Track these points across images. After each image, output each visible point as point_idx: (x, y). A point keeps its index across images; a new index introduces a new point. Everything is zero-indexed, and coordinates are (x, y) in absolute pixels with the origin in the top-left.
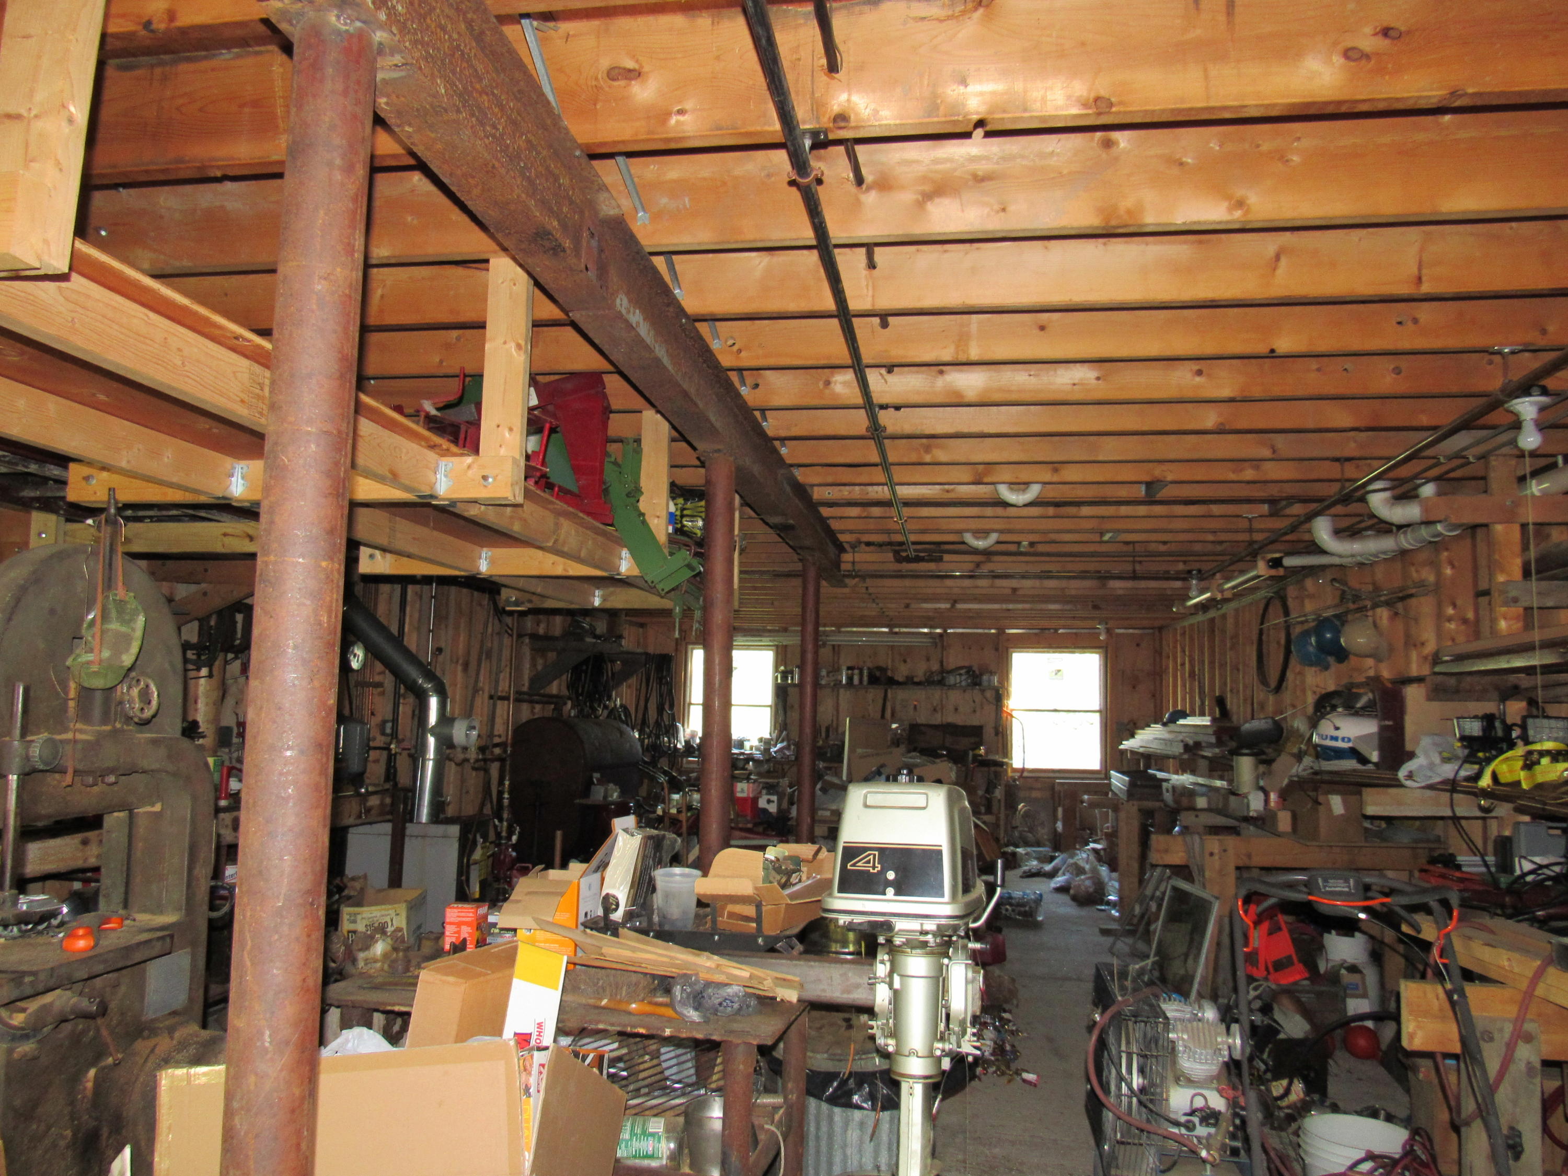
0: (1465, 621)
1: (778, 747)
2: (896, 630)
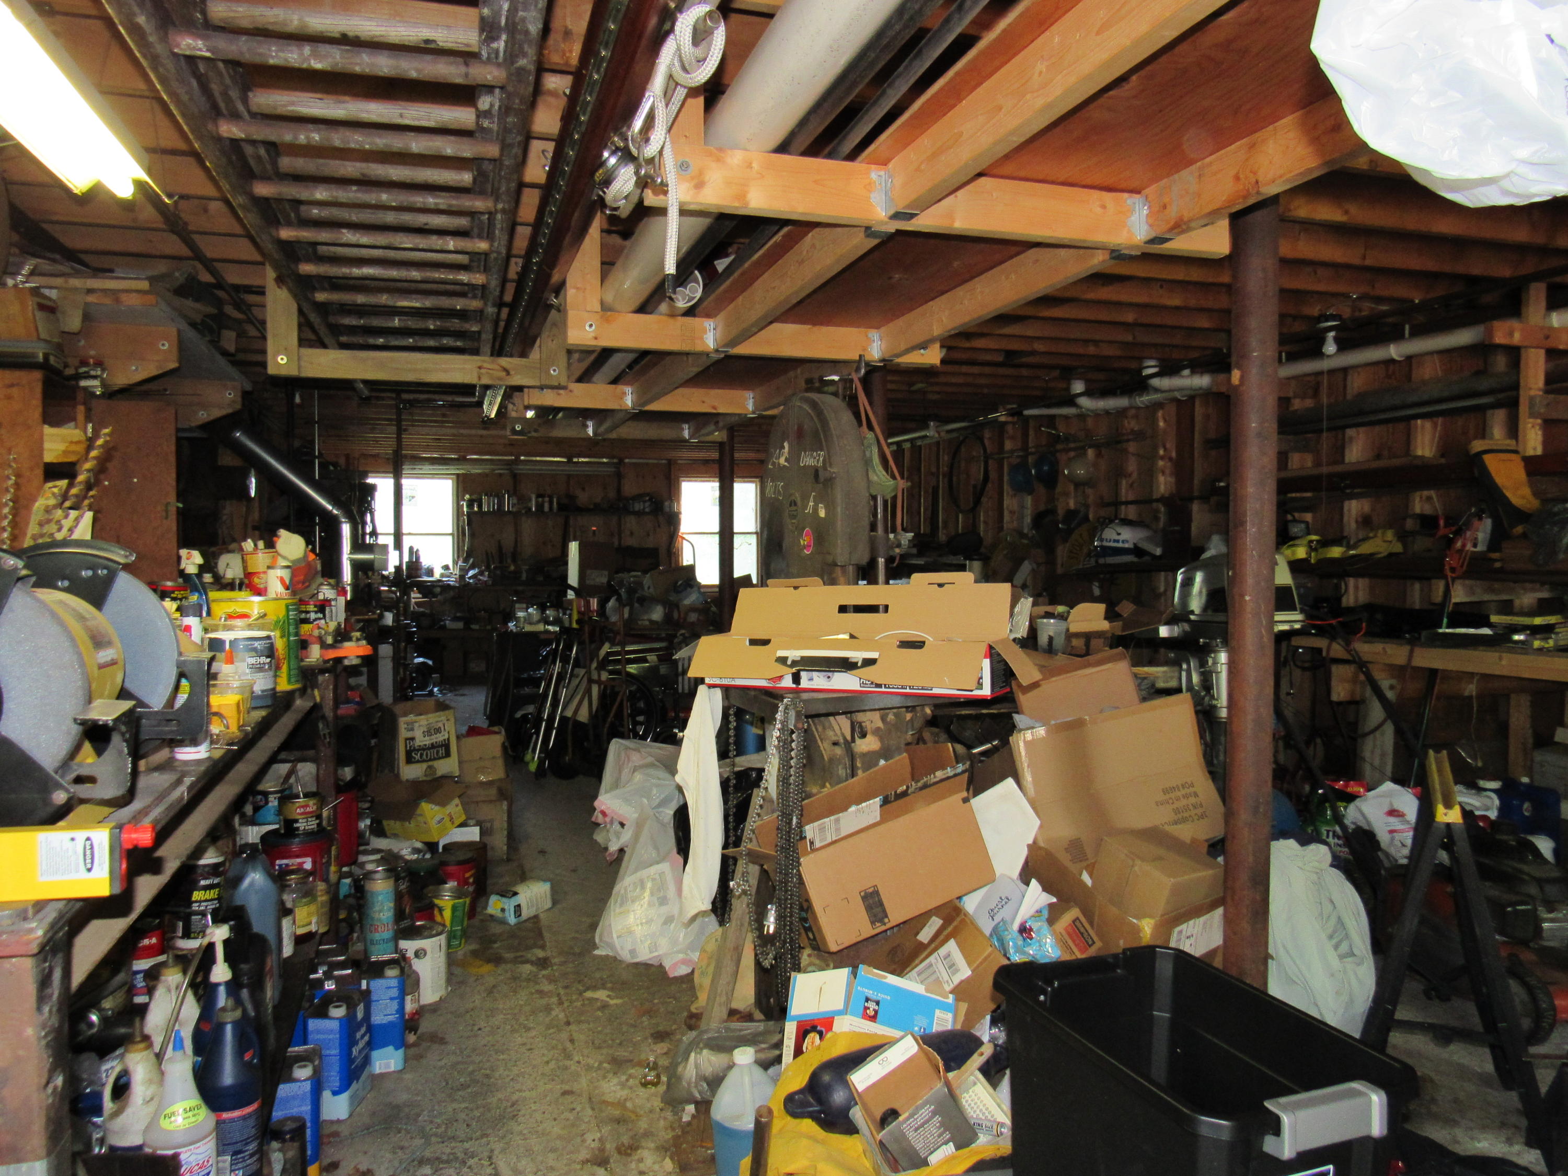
0: (1170, 459)
1: (471, 573)
2: (575, 460)
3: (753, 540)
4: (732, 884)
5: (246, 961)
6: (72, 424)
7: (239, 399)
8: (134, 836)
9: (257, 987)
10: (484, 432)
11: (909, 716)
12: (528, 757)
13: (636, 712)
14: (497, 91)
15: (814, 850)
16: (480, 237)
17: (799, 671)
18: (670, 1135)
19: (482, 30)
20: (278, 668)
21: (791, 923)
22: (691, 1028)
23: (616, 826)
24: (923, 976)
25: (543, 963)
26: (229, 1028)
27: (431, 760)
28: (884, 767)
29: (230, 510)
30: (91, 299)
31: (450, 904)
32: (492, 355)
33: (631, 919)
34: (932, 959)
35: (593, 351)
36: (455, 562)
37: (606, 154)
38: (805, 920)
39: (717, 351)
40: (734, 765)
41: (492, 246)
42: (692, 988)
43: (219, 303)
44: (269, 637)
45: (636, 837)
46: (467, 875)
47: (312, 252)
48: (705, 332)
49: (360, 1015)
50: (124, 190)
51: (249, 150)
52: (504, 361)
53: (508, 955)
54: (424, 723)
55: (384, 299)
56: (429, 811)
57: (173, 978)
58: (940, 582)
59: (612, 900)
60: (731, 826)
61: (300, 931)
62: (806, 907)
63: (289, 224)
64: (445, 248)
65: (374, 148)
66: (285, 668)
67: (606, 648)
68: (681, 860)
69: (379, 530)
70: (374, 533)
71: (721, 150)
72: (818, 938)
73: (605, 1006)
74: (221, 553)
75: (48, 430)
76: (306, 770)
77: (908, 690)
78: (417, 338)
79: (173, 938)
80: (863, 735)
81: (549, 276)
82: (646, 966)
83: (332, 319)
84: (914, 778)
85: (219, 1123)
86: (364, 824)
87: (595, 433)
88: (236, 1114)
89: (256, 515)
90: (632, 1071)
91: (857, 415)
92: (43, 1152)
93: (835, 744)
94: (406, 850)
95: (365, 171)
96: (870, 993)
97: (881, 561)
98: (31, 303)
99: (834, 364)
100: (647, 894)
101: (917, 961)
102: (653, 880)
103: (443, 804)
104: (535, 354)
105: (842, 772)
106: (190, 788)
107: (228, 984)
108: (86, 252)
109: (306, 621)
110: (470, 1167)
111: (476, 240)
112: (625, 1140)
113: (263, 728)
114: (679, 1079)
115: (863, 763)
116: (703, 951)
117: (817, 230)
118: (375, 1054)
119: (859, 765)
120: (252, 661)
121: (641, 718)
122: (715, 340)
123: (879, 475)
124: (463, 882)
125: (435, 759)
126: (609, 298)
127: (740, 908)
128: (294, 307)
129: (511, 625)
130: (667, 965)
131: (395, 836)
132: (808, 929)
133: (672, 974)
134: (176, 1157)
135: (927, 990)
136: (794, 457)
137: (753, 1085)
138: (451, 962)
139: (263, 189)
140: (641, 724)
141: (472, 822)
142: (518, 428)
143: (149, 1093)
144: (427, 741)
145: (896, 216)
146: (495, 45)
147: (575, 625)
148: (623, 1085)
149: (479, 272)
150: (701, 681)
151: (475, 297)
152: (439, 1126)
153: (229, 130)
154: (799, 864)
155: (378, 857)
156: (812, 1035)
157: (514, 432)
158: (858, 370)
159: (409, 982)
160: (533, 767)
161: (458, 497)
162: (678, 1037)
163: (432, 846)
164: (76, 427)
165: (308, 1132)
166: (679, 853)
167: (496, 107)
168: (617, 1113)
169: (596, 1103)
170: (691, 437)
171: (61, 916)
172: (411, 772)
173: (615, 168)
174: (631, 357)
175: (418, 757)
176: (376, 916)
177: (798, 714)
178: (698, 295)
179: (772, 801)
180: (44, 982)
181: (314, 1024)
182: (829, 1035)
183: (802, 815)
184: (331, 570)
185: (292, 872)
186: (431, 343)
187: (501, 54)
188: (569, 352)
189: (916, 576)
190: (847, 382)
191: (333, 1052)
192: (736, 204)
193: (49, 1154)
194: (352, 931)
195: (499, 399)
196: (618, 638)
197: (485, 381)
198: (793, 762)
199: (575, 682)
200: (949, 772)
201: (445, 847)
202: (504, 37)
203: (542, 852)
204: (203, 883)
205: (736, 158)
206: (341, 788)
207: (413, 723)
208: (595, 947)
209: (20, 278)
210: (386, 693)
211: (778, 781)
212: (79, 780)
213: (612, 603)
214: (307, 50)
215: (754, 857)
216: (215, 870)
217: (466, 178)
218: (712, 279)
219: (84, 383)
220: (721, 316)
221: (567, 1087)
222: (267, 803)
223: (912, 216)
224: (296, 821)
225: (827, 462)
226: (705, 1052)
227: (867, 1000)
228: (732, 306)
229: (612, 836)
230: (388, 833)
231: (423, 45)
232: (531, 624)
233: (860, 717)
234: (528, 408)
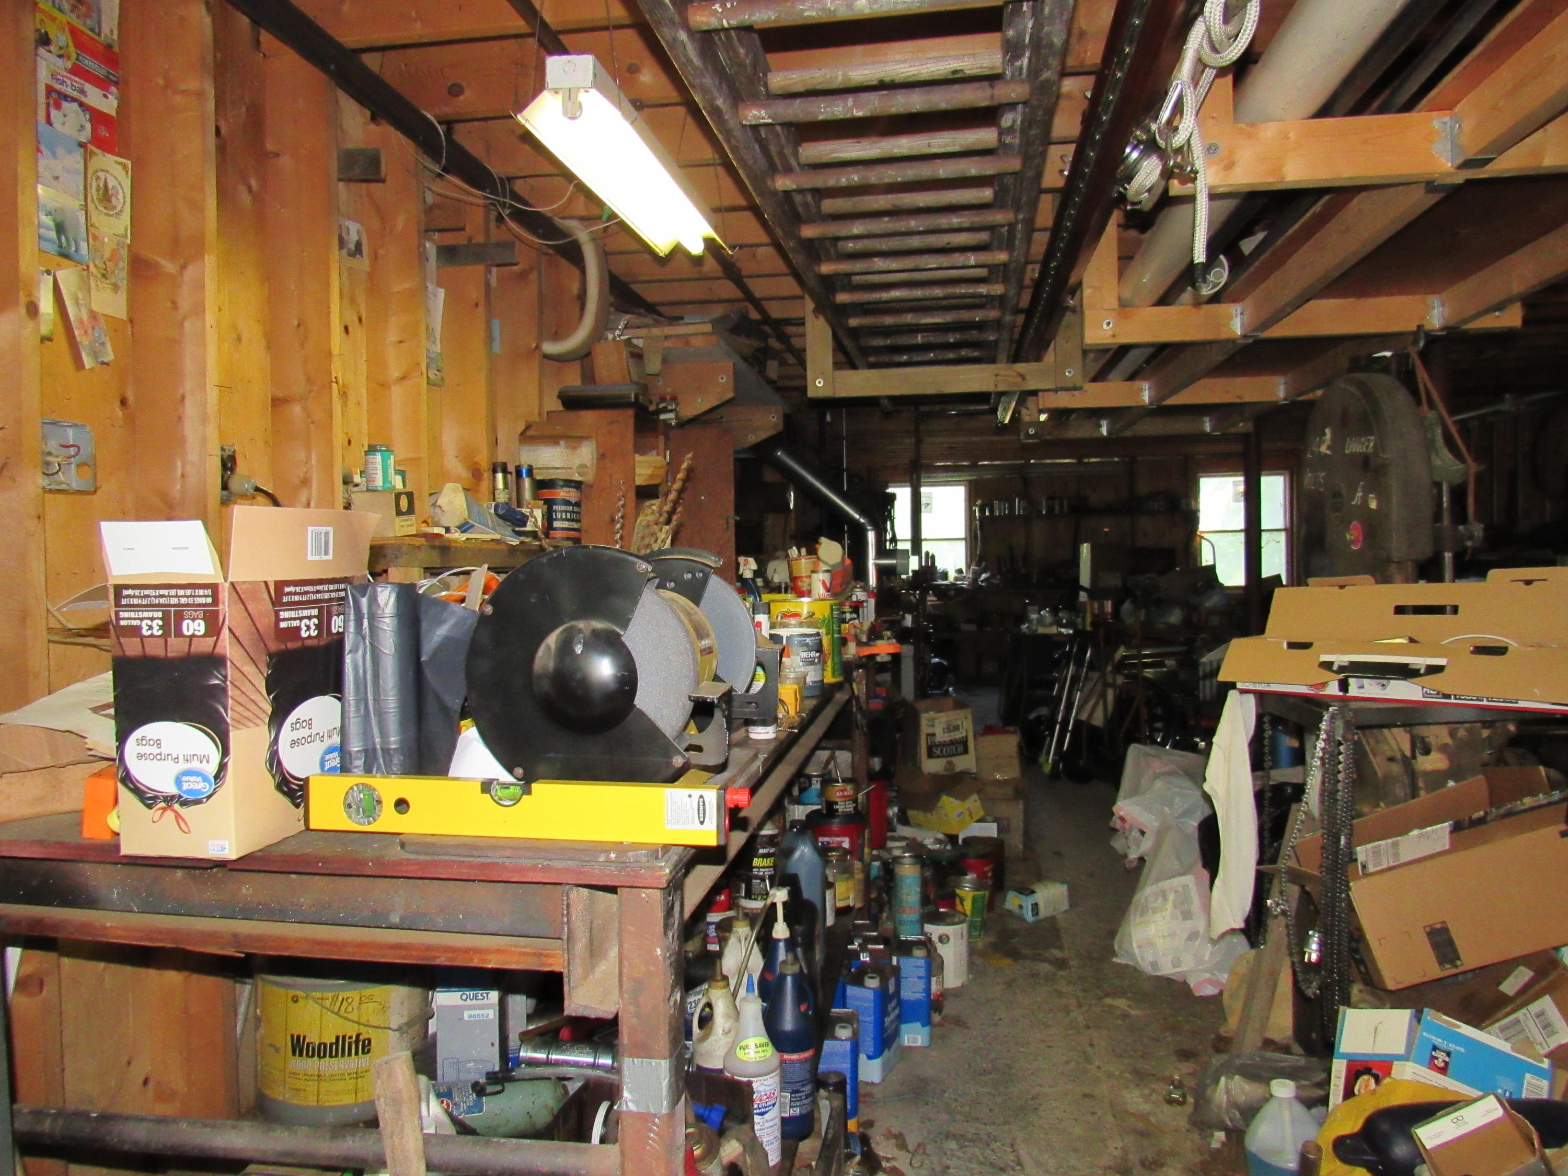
1: (984, 576)
2: (1086, 460)
3: (1282, 537)
4: (1269, 902)
5: (800, 923)
6: (655, 452)
7: (781, 422)
8: (735, 797)
9: (809, 948)
10: (996, 438)
11: (1485, 733)
12: (1042, 759)
13: (1153, 718)
14: (1020, 107)
15: (1366, 875)
16: (1000, 249)
17: (1346, 678)
18: (1198, 1158)
19: (1005, 53)
20: (825, 662)
21: (1339, 953)
22: (1218, 1050)
23: (1135, 834)
24: (1509, 1033)
25: (1061, 964)
26: (789, 979)
27: (950, 756)
28: (1453, 789)
29: (771, 522)
30: (668, 344)
31: (971, 894)
32: (1008, 361)
33: (1152, 930)
34: (1520, 1014)
35: (1107, 350)
36: (968, 566)
37: (1128, 150)
38: (1356, 951)
39: (1245, 336)
40: (1269, 777)
41: (1011, 256)
42: (1222, 1010)
43: (764, 337)
44: (818, 634)
45: (1157, 847)
46: (986, 869)
47: (844, 282)
48: (1230, 318)
49: (892, 989)
50: (696, 248)
51: (798, 198)
52: (1020, 367)
53: (1025, 951)
54: (944, 719)
55: (909, 318)
56: (949, 804)
57: (742, 930)
58: (1529, 578)
59: (1132, 907)
60: (1266, 842)
61: (840, 904)
62: (1357, 937)
63: (829, 259)
64: (966, 264)
65: (906, 179)
66: (829, 663)
67: (1122, 652)
68: (1206, 874)
69: (898, 537)
70: (894, 540)
71: (1252, 125)
72: (1371, 972)
73: (1125, 1016)
74: (769, 561)
75: (638, 458)
76: (844, 757)
77: (1485, 703)
78: (938, 352)
79: (737, 898)
80: (1427, 751)
81: (1067, 279)
82: (1167, 981)
83: (863, 342)
84: (1492, 804)
85: (783, 1062)
86: (893, 811)
87: (1108, 431)
88: (795, 1056)
89: (792, 525)
90: (1153, 1086)
91: (1414, 391)
92: (667, 1053)
93: (1391, 759)
94: (930, 841)
95: (897, 203)
96: (1438, 1041)
97: (1448, 556)
98: (625, 354)
99: (1384, 339)
100: (1170, 905)
101: (1499, 1015)
102: (1176, 892)
103: (963, 797)
104: (1049, 357)
105: (1399, 791)
106: (764, 763)
107: (786, 940)
108: (663, 304)
109: (844, 621)
110: (993, 1150)
111: (996, 253)
112: (1150, 1155)
113: (814, 714)
114: (1208, 1101)
115: (1426, 783)
116: (1232, 972)
117: (1363, 195)
118: (904, 1027)
119: (1421, 784)
120: (804, 655)
121: (1159, 725)
122: (1242, 324)
123: (1444, 460)
124: (982, 876)
125: (953, 755)
126: (1127, 295)
127: (1277, 930)
128: (829, 334)
129: (1024, 627)
130: (1192, 983)
131: (919, 826)
132: (1361, 961)
133: (1197, 993)
134: (749, 1084)
135: (1513, 1049)
136: (1337, 444)
137: (1293, 1122)
138: (972, 951)
139: (808, 232)
140: (1159, 730)
141: (989, 818)
142: (1032, 431)
143: (727, 1026)
144: (946, 737)
145: (1468, 164)
146: (1018, 64)
147: (1089, 628)
148: (1147, 1099)
149: (997, 282)
150: (1233, 685)
151: (993, 308)
152: (962, 1105)
153: (783, 183)
154: (1349, 888)
155: (903, 844)
156: (1366, 1077)
157: (1028, 436)
158: (1415, 342)
159: (935, 966)
160: (1047, 769)
161: (971, 500)
162: (1205, 1058)
163: (952, 839)
164: (658, 454)
165: (848, 1087)
166: (1204, 866)
167: (1019, 122)
168: (1140, 1125)
169: (1120, 1112)
170: (1213, 429)
171: (680, 860)
172: (932, 766)
173: (1137, 161)
174: (1150, 351)
175: (938, 752)
176: (904, 897)
177: (1347, 724)
178: (1223, 280)
179: (1314, 819)
180: (669, 912)
181: (851, 990)
182: (1387, 1081)
183: (1351, 835)
184: (860, 573)
185: (833, 850)
186: (951, 356)
187: (1025, 71)
188: (1085, 353)
189: (1493, 573)
190: (1401, 358)
191: (868, 1019)
192: (1271, 180)
193: (671, 1055)
194: (881, 910)
195: (1013, 405)
196: (1134, 642)
197: (1001, 388)
198: (1340, 777)
199: (1090, 685)
200: (1542, 798)
201: (964, 840)
202: (1027, 54)
203: (1058, 854)
204: (761, 851)
205: (1269, 131)
206: (873, 777)
207: (933, 719)
208: (1114, 954)
209: (617, 332)
210: (908, 689)
211: (1322, 795)
212: (690, 748)
213: (1127, 606)
214: (850, 101)
215: (1295, 877)
216: (771, 841)
217: (987, 194)
218: (1238, 262)
219: (663, 417)
220: (1249, 301)
221: (1086, 1090)
222: (810, 785)
223: (1488, 161)
224: (836, 803)
225: (1380, 447)
226: (1237, 1077)
227: (1435, 1048)
228: (1264, 285)
229: (1131, 843)
230: (912, 822)
231: (950, 77)
232: (1044, 626)
233: (1422, 731)
234: (1041, 411)
